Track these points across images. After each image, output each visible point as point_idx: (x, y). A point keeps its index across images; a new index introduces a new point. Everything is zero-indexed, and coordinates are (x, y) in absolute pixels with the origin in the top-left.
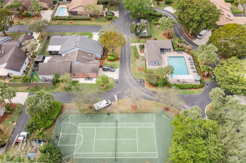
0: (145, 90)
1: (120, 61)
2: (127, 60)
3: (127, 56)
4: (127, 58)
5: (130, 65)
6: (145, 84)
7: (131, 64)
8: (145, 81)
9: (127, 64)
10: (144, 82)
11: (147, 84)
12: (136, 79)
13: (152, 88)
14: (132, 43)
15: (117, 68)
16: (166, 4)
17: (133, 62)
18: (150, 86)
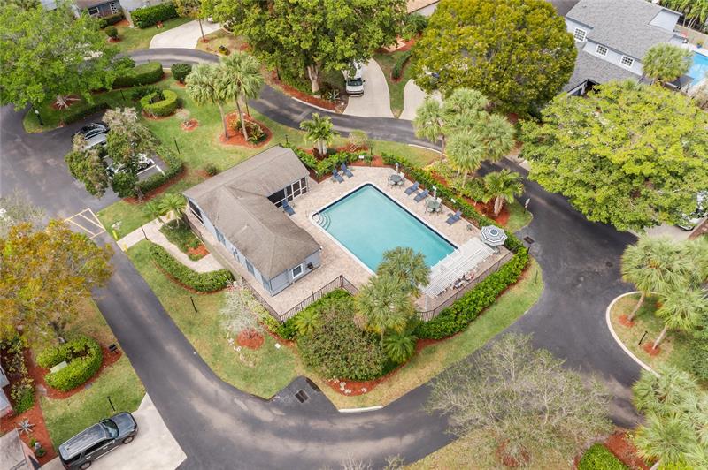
0: (351, 425)
1: (124, 359)
2: (158, 332)
3: (142, 309)
4: (150, 321)
5: (188, 349)
6: (328, 392)
7: (193, 340)
8: (316, 379)
9: (172, 349)
10: (315, 387)
11: (336, 388)
12: (267, 396)
13: (372, 395)
14: (119, 237)
15: (137, 402)
16: (143, 27)
17: (190, 323)
18: (356, 392)
